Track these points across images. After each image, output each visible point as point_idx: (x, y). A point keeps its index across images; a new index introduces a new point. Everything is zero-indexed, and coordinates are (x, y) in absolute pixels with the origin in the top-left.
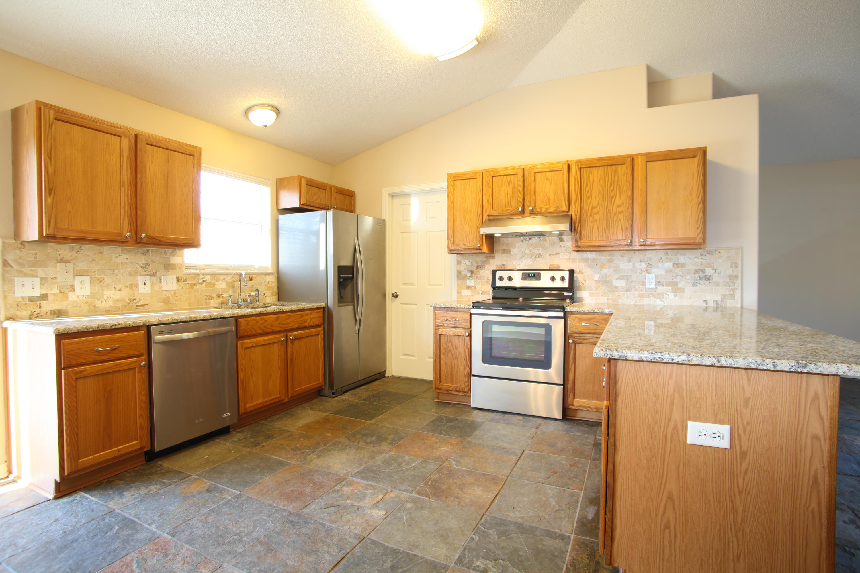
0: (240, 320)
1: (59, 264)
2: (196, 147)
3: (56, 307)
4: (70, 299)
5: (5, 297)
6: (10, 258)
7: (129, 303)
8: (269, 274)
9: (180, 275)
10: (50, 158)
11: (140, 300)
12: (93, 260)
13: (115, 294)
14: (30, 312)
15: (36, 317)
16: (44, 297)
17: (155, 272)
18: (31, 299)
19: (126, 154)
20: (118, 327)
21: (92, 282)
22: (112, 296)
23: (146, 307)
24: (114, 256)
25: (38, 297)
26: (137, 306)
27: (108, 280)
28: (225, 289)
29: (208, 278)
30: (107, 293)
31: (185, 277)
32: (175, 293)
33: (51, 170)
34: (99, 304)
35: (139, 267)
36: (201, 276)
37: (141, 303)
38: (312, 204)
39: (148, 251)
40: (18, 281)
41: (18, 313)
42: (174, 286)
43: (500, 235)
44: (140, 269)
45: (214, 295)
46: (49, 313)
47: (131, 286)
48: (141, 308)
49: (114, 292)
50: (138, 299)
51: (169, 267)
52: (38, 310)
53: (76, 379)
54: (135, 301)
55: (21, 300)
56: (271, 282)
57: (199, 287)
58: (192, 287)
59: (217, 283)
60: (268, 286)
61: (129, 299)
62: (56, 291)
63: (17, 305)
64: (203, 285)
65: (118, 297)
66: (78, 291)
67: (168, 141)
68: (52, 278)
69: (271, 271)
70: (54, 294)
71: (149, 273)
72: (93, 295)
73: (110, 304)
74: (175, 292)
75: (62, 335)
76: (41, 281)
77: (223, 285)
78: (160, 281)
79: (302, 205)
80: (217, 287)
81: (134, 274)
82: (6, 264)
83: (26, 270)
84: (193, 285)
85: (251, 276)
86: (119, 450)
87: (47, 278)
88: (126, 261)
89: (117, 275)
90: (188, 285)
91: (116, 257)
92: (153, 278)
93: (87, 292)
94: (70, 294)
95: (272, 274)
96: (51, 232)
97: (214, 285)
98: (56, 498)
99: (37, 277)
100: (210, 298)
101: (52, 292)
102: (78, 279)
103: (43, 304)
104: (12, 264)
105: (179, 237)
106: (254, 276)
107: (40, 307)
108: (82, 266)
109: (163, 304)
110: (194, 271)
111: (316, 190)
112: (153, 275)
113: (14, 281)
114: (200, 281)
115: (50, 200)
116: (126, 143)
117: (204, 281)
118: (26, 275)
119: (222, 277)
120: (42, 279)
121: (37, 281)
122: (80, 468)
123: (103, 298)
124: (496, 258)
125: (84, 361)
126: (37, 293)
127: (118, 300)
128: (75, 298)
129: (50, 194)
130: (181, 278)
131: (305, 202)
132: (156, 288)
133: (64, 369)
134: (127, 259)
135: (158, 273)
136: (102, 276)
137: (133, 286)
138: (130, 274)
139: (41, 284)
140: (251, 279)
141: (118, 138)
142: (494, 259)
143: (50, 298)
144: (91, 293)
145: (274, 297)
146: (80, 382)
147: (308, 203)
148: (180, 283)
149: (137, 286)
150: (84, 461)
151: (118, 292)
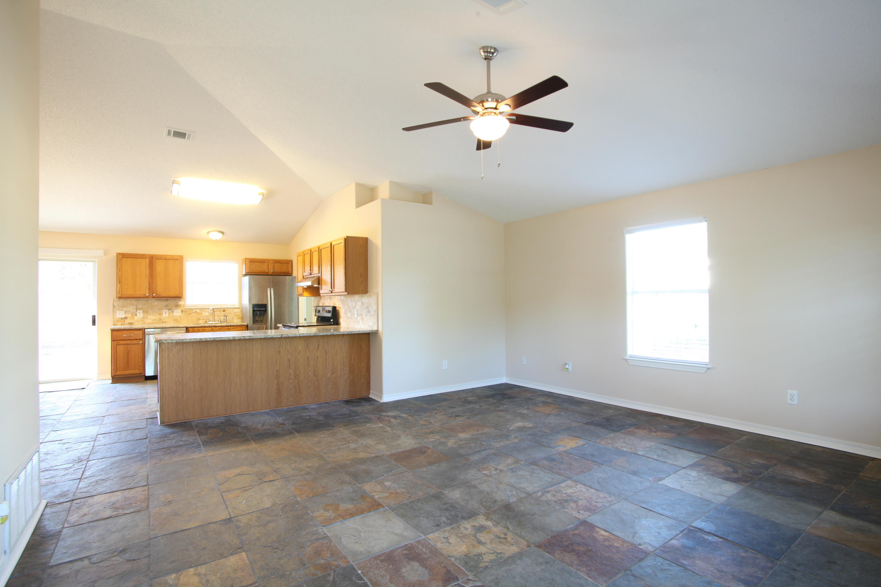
0: (189, 329)
1: (131, 306)
2: (181, 256)
3: (130, 321)
4: (135, 319)
5: (113, 318)
6: (115, 304)
7: (159, 321)
8: (236, 308)
9: (183, 309)
10: (120, 271)
11: (164, 320)
12: (144, 304)
13: (154, 317)
14: (121, 323)
15: (123, 325)
16: (126, 318)
17: (170, 308)
18: (122, 319)
19: (147, 264)
20: (132, 328)
21: (143, 312)
22: (152, 318)
23: (166, 323)
24: (153, 302)
25: (124, 318)
26: (162, 322)
27: (150, 312)
28: (207, 315)
29: (198, 311)
30: (149, 317)
31: (186, 310)
32: (180, 317)
33: (120, 275)
34: (146, 321)
35: (163, 306)
36: (195, 310)
37: (163, 321)
38: (253, 272)
39: (168, 299)
40: (118, 312)
41: (117, 323)
42: (180, 314)
43: (306, 287)
44: (164, 307)
45: (201, 318)
46: (127, 324)
47: (160, 314)
48: (164, 323)
49: (152, 316)
50: (163, 319)
51: (177, 306)
52: (124, 322)
53: (117, 345)
54: (162, 320)
55: (118, 319)
56: (238, 312)
57: (193, 315)
58: (189, 315)
59: (203, 313)
60: (236, 314)
61: (159, 319)
62: (130, 316)
63: (117, 321)
64: (195, 314)
65: (154, 318)
66: (138, 316)
67: (166, 256)
68: (129, 311)
69: (237, 306)
70: (129, 317)
71: (168, 309)
72: (144, 318)
73: (151, 321)
74: (180, 316)
75: (113, 330)
76: (125, 312)
77: (207, 314)
78: (173, 312)
79: (247, 273)
81: (161, 309)
82: (114, 306)
83: (120, 308)
84: (189, 314)
85: (224, 309)
86: (131, 372)
87: (127, 311)
88: (158, 304)
89: (154, 310)
90: (187, 314)
91: (154, 303)
92: (170, 311)
95: (239, 308)
96: (120, 296)
97: (201, 313)
98: (111, 383)
99: (123, 310)
100: (200, 319)
101: (129, 316)
102: (138, 311)
103: (126, 320)
104: (116, 306)
105: (172, 294)
106: (226, 309)
107: (125, 321)
108: (140, 306)
109: (174, 322)
110: (190, 308)
111: (258, 263)
113: (116, 312)
114: (194, 312)
115: (120, 285)
116: (147, 260)
117: (196, 312)
118: (120, 310)
119: (206, 310)
120: (125, 311)
121: (124, 312)
122: (117, 374)
123: (148, 318)
124: (322, 298)
125: (119, 339)
126: (123, 316)
127: (154, 320)
128: (137, 318)
129: (120, 283)
130: (184, 311)
131: (248, 271)
132: (171, 315)
133: (113, 341)
134: (158, 303)
135: (172, 309)
136: (148, 310)
137: (161, 314)
138: (159, 309)
139: (125, 313)
140: (224, 311)
141: (144, 259)
142: (321, 299)
143: (128, 318)
144: (143, 317)
145: (239, 320)
146: (118, 346)
147: (251, 271)
148: (183, 313)
149: (162, 314)
150: (119, 373)
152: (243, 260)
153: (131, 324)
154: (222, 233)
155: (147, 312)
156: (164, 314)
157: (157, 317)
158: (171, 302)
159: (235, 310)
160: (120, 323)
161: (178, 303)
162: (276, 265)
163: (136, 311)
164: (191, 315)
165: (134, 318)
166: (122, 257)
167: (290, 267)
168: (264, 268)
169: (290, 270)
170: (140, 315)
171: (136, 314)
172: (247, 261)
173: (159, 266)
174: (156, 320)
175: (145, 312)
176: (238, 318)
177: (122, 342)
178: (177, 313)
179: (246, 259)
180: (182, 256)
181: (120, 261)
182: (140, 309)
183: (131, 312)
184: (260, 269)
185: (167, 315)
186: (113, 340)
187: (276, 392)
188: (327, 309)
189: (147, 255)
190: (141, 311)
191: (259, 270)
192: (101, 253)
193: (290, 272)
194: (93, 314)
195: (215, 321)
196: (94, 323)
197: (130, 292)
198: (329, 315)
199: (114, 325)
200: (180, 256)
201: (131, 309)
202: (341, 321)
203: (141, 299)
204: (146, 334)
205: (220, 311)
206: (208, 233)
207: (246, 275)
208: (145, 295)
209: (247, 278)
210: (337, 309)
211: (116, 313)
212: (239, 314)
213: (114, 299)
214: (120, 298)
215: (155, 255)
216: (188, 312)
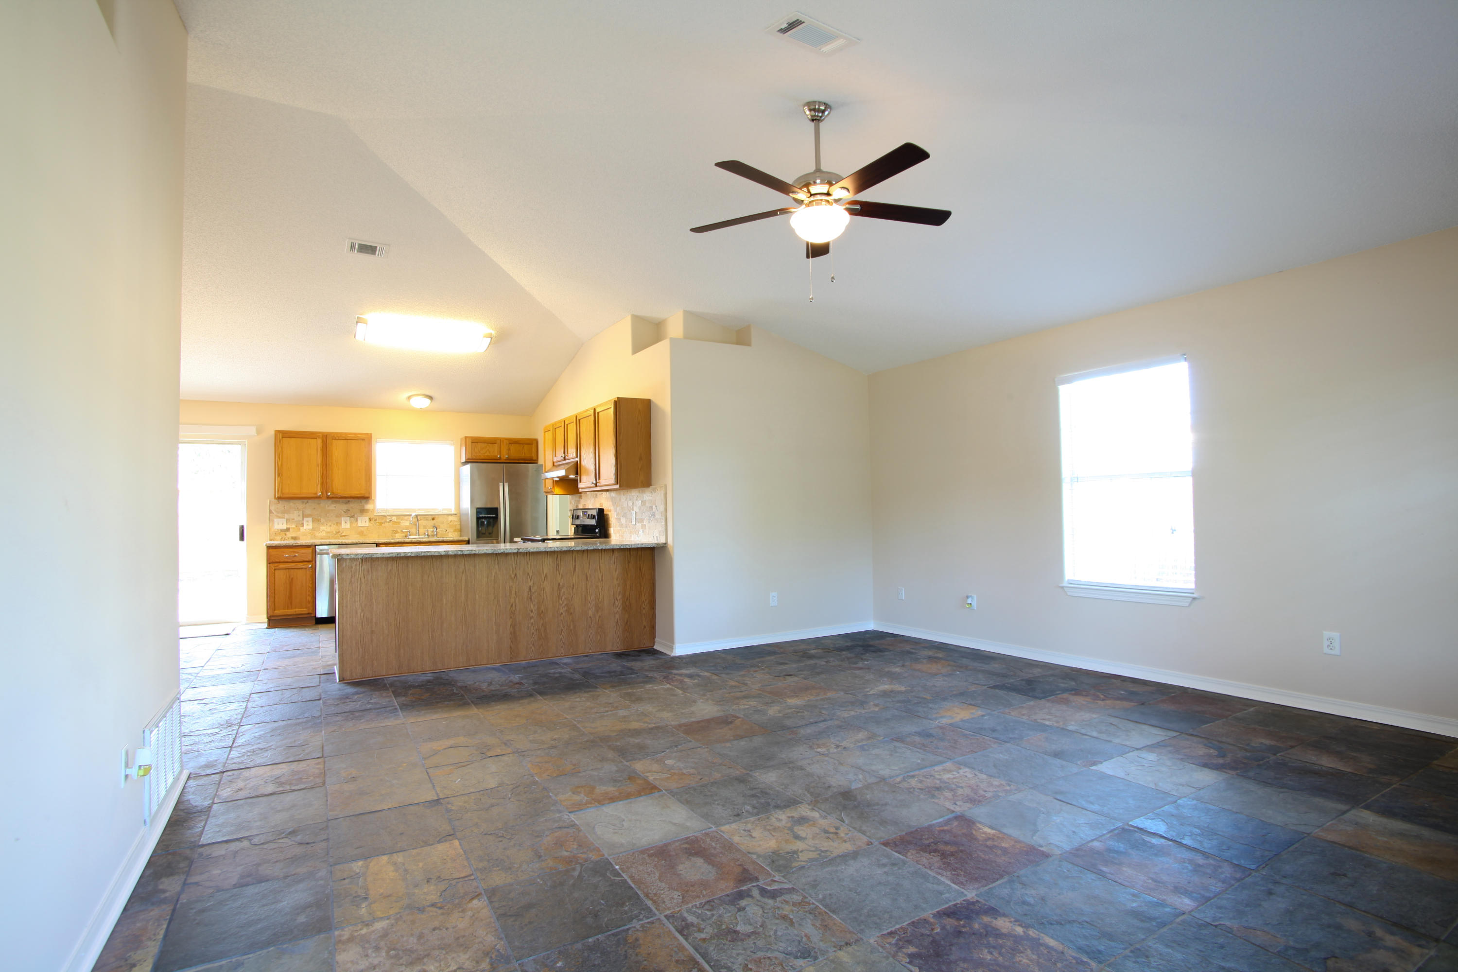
0: (381, 544)
1: (295, 512)
3: (294, 535)
4: (301, 531)
5: (270, 529)
6: (273, 508)
8: (451, 515)
9: (372, 516)
10: (279, 458)
11: (343, 532)
12: (314, 508)
13: (328, 529)
14: (281, 537)
15: (284, 539)
16: (288, 529)
17: (353, 515)
18: (282, 530)
19: (320, 447)
20: (296, 545)
21: (313, 521)
23: (346, 537)
25: (285, 529)
26: (341, 536)
27: (322, 520)
29: (394, 519)
30: (322, 528)
31: (376, 517)
32: (367, 529)
33: (280, 463)
34: (317, 534)
36: (389, 517)
37: (344, 534)
38: (478, 458)
39: (349, 501)
40: (276, 520)
41: (276, 537)
42: (367, 524)
44: (343, 513)
45: (399, 531)
46: (290, 538)
47: (337, 523)
48: (343, 537)
49: (326, 526)
50: (341, 531)
51: (363, 511)
52: (285, 536)
53: (275, 569)
54: (340, 533)
55: (277, 530)
56: (454, 520)
57: (386, 524)
59: (402, 521)
60: (451, 524)
62: (294, 526)
63: (276, 533)
64: (390, 523)
66: (306, 526)
67: (346, 434)
68: (292, 519)
69: (453, 512)
70: (293, 528)
72: (313, 529)
73: (324, 534)
74: (367, 527)
75: (269, 547)
77: (407, 523)
78: (357, 520)
79: (468, 459)
80: (402, 524)
81: (339, 516)
82: (270, 512)
83: (280, 515)
84: (381, 524)
85: (433, 516)
86: (295, 611)
87: (289, 519)
90: (378, 523)
91: (328, 506)
92: (352, 518)
93: (311, 527)
94: (301, 528)
95: (456, 514)
96: (279, 495)
97: (399, 523)
98: (267, 628)
99: (284, 518)
100: (396, 532)
101: (292, 526)
102: (306, 519)
103: (288, 533)
104: (273, 511)
105: (355, 493)
106: (436, 516)
107: (286, 534)
108: (308, 512)
109: (358, 535)
110: (383, 514)
111: (483, 445)
112: (353, 517)
114: (388, 520)
115: (279, 479)
116: (319, 441)
117: (391, 520)
118: (280, 517)
119: (406, 518)
120: (287, 520)
121: (285, 520)
122: (275, 615)
123: (319, 530)
124: (582, 497)
125: (278, 561)
126: (284, 527)
127: (329, 532)
129: (279, 476)
131: (470, 457)
132: (354, 525)
134: (335, 507)
135: (355, 516)
136: (319, 518)
137: (339, 524)
138: (337, 516)
139: (286, 522)
140: (433, 519)
141: (315, 440)
143: (291, 530)
146: (277, 572)
147: (474, 457)
148: (372, 522)
149: (341, 524)
150: (277, 612)
151: (329, 528)
152: (461, 439)
153: (295, 538)
154: (431, 398)
155: (319, 521)
156: (343, 523)
157: (334, 528)
158: (354, 506)
159: (451, 518)
160: (279, 538)
161: (364, 506)
162: (512, 447)
163: (303, 519)
164: (383, 525)
165: (299, 530)
166: (283, 436)
167: (534, 450)
168: (494, 452)
169: (534, 455)
170: (308, 525)
171: (303, 524)
172: (469, 442)
173: (337, 450)
174: (332, 532)
175: (316, 520)
176: (455, 531)
177: (282, 566)
178: (363, 522)
179: (466, 437)
180: (371, 434)
181: (280, 442)
182: (308, 516)
183: (295, 520)
184: (488, 454)
185: (348, 525)
186: (270, 562)
187: (510, 638)
188: (590, 512)
189: (319, 433)
190: (310, 519)
191: (486, 454)
192: (253, 431)
193: (534, 458)
194: (241, 524)
195: (419, 535)
196: (242, 538)
197: (294, 490)
198: (593, 522)
199: (271, 540)
200: (367, 434)
201: (296, 515)
202: (612, 531)
203: (310, 501)
204: (317, 553)
205: (427, 520)
206: (409, 398)
207: (466, 463)
208: (316, 494)
209: (468, 467)
210: (605, 513)
211: (273, 521)
212: (456, 523)
213: (270, 501)
214: (279, 498)
215: (330, 433)
216: (380, 520)
